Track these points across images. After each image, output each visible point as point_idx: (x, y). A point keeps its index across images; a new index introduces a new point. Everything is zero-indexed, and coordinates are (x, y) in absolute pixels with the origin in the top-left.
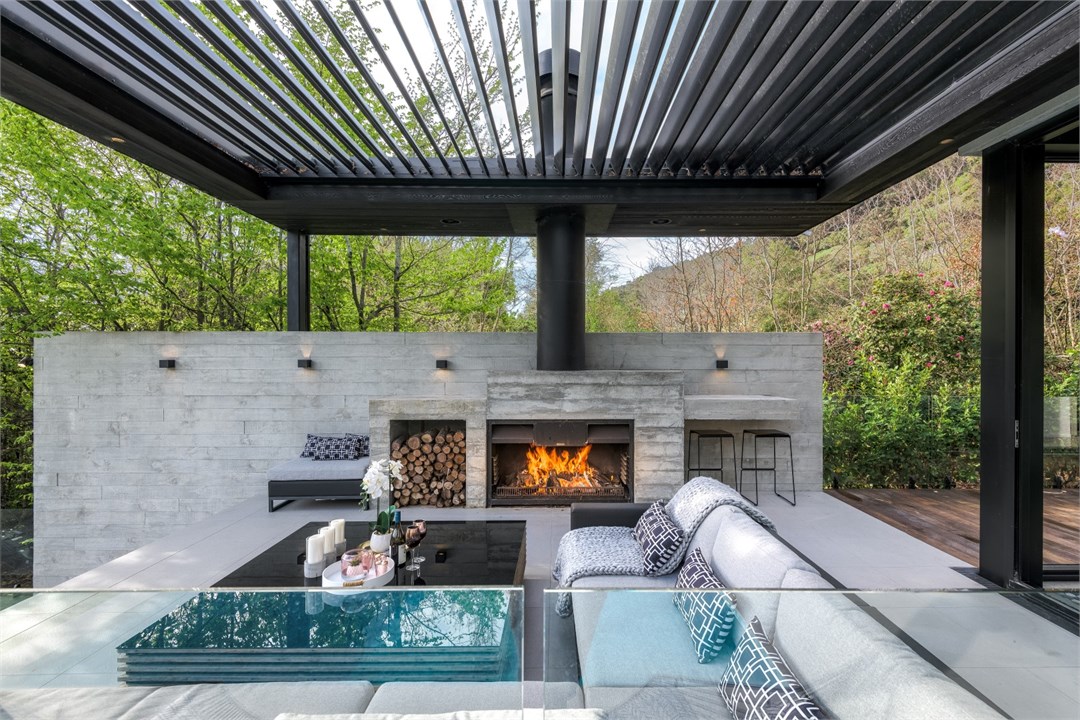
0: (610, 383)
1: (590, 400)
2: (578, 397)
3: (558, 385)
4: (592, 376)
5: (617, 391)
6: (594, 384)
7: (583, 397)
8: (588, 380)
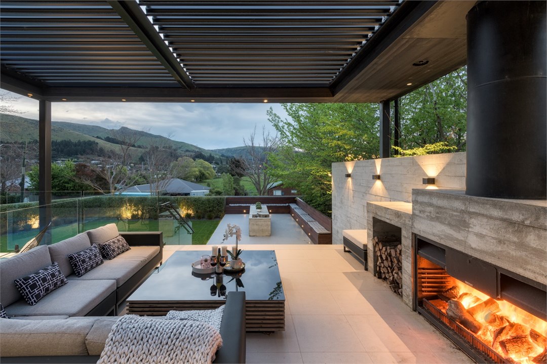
0: (527, 222)
1: (500, 242)
2: (484, 232)
3: (462, 212)
4: (501, 208)
5: (539, 237)
6: (503, 220)
7: (489, 234)
8: (496, 213)
